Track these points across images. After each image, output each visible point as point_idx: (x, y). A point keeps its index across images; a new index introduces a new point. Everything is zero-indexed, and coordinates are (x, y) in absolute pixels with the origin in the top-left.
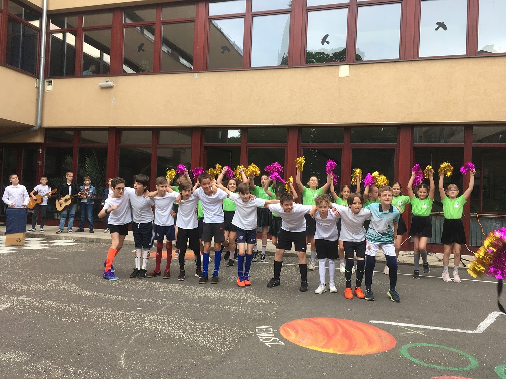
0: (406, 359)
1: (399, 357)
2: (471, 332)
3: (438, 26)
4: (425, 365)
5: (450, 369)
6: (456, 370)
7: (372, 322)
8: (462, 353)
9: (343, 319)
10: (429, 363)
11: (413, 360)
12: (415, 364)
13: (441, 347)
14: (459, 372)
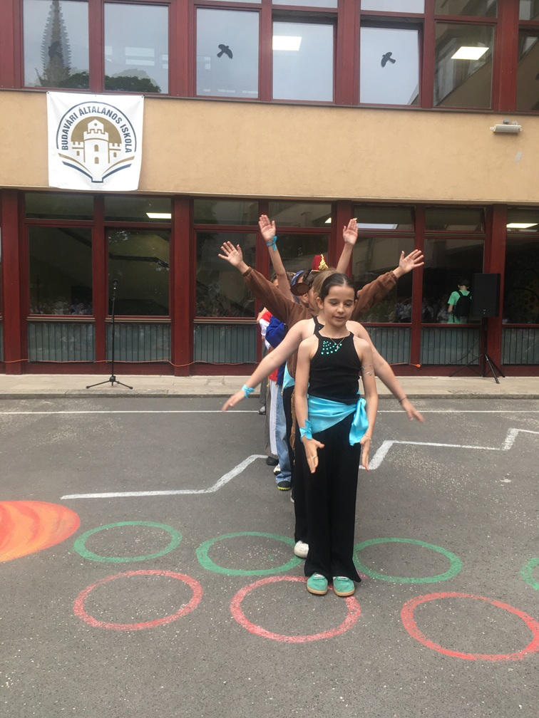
0: (75, 554)
1: (66, 553)
2: (201, 491)
3: (220, 51)
4: (100, 559)
5: (135, 559)
6: (142, 558)
7: (63, 498)
8: (168, 528)
9: (18, 500)
10: (109, 556)
11: (87, 554)
12: (85, 560)
13: (144, 523)
14: (144, 562)
